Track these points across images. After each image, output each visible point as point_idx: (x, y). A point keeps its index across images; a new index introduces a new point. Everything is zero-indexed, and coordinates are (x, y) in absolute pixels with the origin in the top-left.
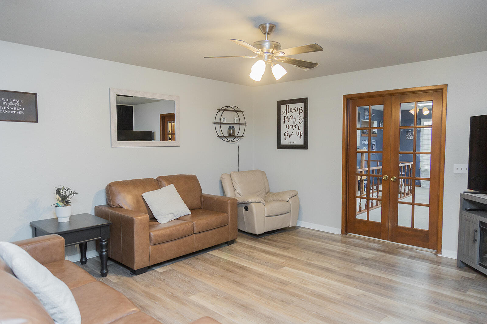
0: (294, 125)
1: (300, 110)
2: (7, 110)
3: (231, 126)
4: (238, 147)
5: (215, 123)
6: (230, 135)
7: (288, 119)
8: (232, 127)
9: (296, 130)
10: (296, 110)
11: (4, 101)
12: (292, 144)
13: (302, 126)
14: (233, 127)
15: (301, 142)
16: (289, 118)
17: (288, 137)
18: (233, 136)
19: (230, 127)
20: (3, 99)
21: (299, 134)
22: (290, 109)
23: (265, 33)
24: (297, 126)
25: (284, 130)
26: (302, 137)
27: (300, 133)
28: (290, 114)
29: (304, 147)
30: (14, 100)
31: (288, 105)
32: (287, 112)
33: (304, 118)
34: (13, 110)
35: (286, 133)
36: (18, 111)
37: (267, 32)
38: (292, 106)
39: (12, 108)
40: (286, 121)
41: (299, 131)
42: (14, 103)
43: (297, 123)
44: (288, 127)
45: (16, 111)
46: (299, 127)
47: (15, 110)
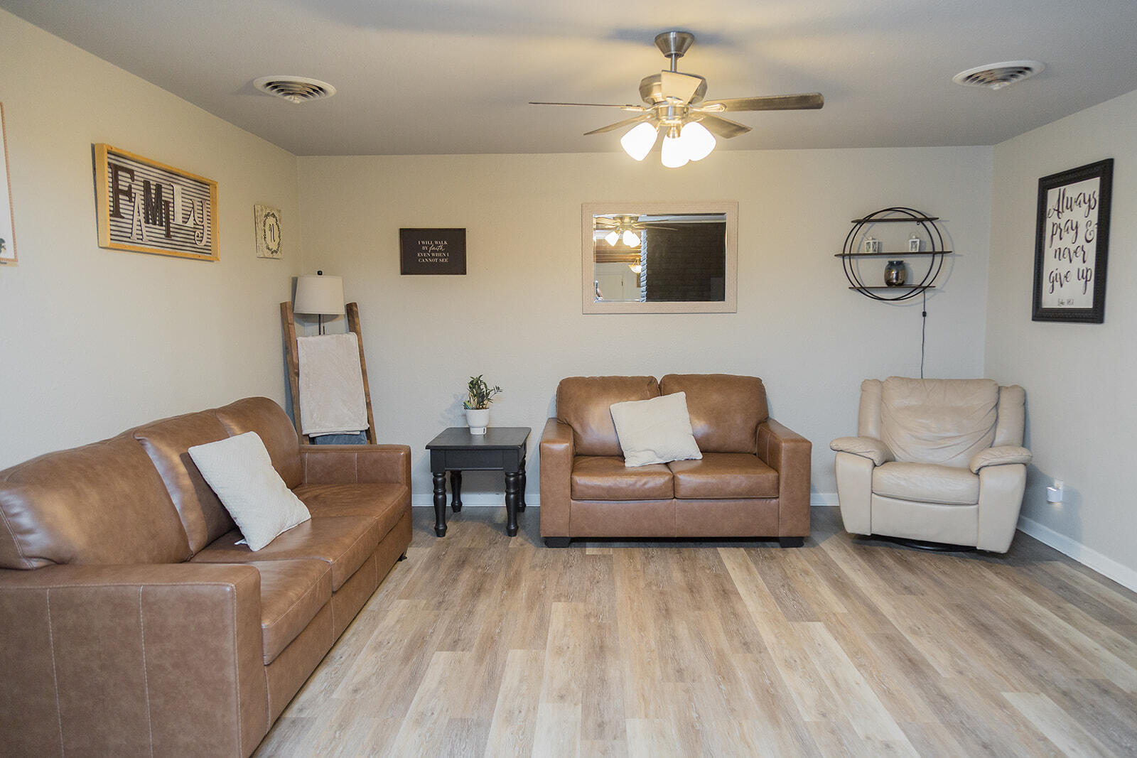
0: (1073, 248)
1: (1089, 200)
2: (428, 257)
3: (895, 259)
4: (924, 314)
5: (843, 256)
6: (890, 284)
7: (1061, 230)
8: (897, 262)
9: (1077, 261)
10: (1080, 204)
11: (424, 245)
12: (1066, 306)
13: (1091, 249)
14: (900, 263)
15: (1086, 302)
16: (1062, 227)
17: (1057, 285)
18: (901, 285)
19: (891, 263)
20: (423, 243)
21: (1083, 276)
22: (1067, 198)
23: (669, 56)
24: (1080, 253)
25: (1050, 264)
26: (1091, 284)
27: (1087, 271)
28: (1067, 215)
29: (1095, 315)
30: (436, 242)
31: (1062, 188)
32: (1060, 210)
33: (1099, 224)
34: (435, 257)
35: (1053, 275)
36: (441, 258)
37: (673, 52)
38: (1072, 190)
39: (433, 255)
40: (1056, 237)
41: (1083, 267)
42: (436, 246)
43: (1081, 241)
44: (1059, 253)
45: (439, 258)
46: (1084, 252)
47: (437, 257)
